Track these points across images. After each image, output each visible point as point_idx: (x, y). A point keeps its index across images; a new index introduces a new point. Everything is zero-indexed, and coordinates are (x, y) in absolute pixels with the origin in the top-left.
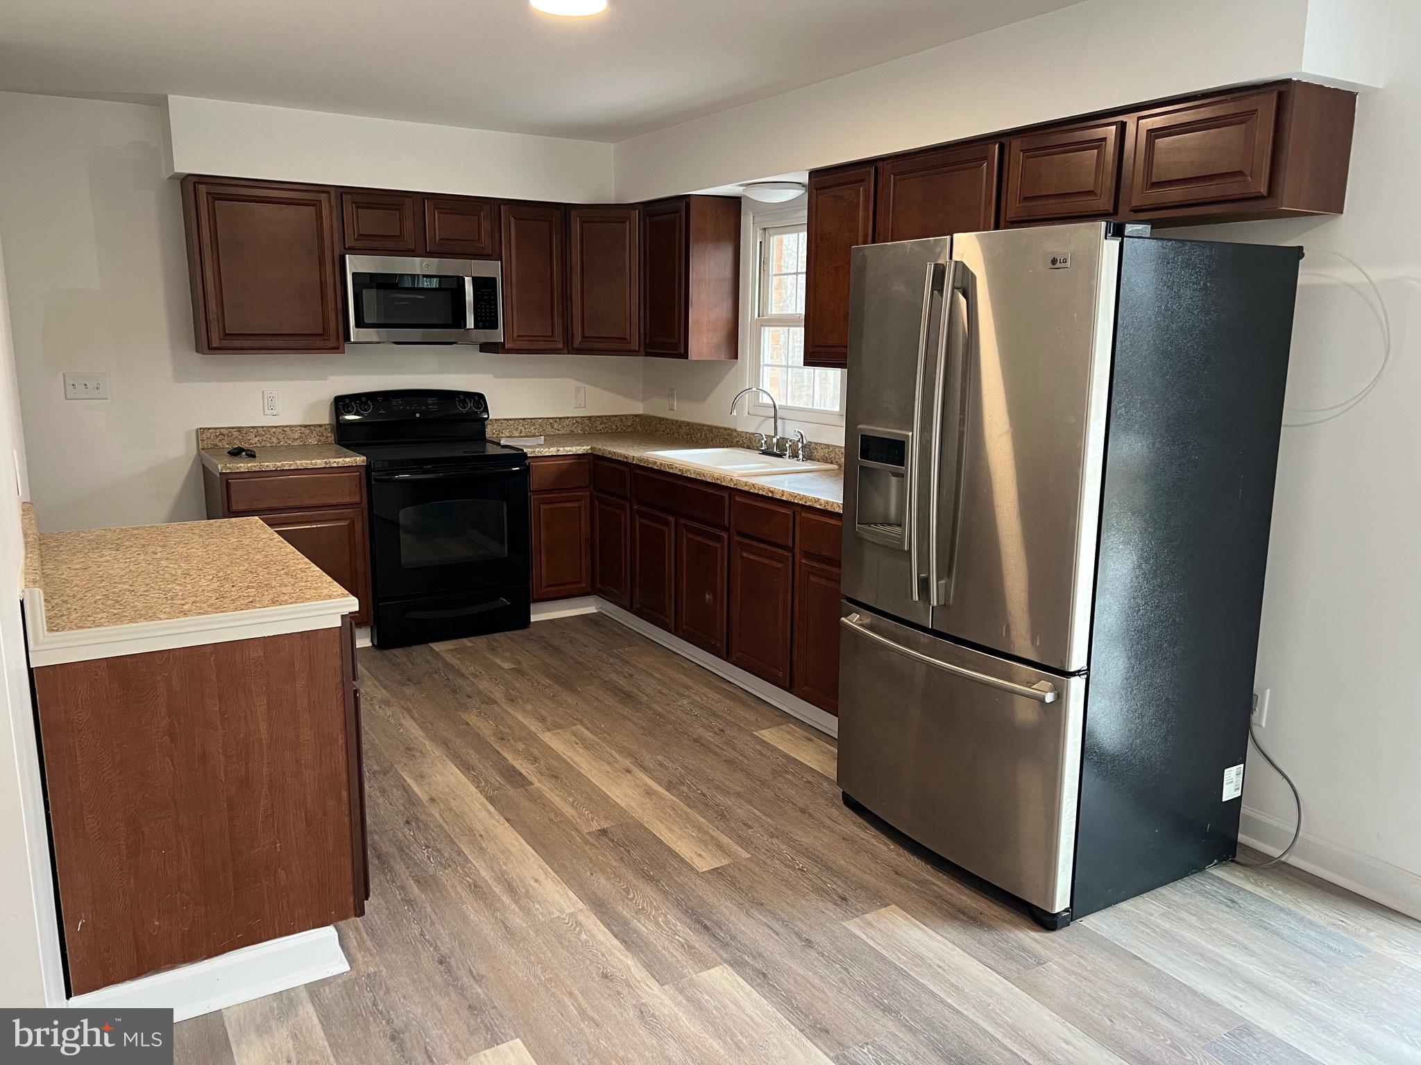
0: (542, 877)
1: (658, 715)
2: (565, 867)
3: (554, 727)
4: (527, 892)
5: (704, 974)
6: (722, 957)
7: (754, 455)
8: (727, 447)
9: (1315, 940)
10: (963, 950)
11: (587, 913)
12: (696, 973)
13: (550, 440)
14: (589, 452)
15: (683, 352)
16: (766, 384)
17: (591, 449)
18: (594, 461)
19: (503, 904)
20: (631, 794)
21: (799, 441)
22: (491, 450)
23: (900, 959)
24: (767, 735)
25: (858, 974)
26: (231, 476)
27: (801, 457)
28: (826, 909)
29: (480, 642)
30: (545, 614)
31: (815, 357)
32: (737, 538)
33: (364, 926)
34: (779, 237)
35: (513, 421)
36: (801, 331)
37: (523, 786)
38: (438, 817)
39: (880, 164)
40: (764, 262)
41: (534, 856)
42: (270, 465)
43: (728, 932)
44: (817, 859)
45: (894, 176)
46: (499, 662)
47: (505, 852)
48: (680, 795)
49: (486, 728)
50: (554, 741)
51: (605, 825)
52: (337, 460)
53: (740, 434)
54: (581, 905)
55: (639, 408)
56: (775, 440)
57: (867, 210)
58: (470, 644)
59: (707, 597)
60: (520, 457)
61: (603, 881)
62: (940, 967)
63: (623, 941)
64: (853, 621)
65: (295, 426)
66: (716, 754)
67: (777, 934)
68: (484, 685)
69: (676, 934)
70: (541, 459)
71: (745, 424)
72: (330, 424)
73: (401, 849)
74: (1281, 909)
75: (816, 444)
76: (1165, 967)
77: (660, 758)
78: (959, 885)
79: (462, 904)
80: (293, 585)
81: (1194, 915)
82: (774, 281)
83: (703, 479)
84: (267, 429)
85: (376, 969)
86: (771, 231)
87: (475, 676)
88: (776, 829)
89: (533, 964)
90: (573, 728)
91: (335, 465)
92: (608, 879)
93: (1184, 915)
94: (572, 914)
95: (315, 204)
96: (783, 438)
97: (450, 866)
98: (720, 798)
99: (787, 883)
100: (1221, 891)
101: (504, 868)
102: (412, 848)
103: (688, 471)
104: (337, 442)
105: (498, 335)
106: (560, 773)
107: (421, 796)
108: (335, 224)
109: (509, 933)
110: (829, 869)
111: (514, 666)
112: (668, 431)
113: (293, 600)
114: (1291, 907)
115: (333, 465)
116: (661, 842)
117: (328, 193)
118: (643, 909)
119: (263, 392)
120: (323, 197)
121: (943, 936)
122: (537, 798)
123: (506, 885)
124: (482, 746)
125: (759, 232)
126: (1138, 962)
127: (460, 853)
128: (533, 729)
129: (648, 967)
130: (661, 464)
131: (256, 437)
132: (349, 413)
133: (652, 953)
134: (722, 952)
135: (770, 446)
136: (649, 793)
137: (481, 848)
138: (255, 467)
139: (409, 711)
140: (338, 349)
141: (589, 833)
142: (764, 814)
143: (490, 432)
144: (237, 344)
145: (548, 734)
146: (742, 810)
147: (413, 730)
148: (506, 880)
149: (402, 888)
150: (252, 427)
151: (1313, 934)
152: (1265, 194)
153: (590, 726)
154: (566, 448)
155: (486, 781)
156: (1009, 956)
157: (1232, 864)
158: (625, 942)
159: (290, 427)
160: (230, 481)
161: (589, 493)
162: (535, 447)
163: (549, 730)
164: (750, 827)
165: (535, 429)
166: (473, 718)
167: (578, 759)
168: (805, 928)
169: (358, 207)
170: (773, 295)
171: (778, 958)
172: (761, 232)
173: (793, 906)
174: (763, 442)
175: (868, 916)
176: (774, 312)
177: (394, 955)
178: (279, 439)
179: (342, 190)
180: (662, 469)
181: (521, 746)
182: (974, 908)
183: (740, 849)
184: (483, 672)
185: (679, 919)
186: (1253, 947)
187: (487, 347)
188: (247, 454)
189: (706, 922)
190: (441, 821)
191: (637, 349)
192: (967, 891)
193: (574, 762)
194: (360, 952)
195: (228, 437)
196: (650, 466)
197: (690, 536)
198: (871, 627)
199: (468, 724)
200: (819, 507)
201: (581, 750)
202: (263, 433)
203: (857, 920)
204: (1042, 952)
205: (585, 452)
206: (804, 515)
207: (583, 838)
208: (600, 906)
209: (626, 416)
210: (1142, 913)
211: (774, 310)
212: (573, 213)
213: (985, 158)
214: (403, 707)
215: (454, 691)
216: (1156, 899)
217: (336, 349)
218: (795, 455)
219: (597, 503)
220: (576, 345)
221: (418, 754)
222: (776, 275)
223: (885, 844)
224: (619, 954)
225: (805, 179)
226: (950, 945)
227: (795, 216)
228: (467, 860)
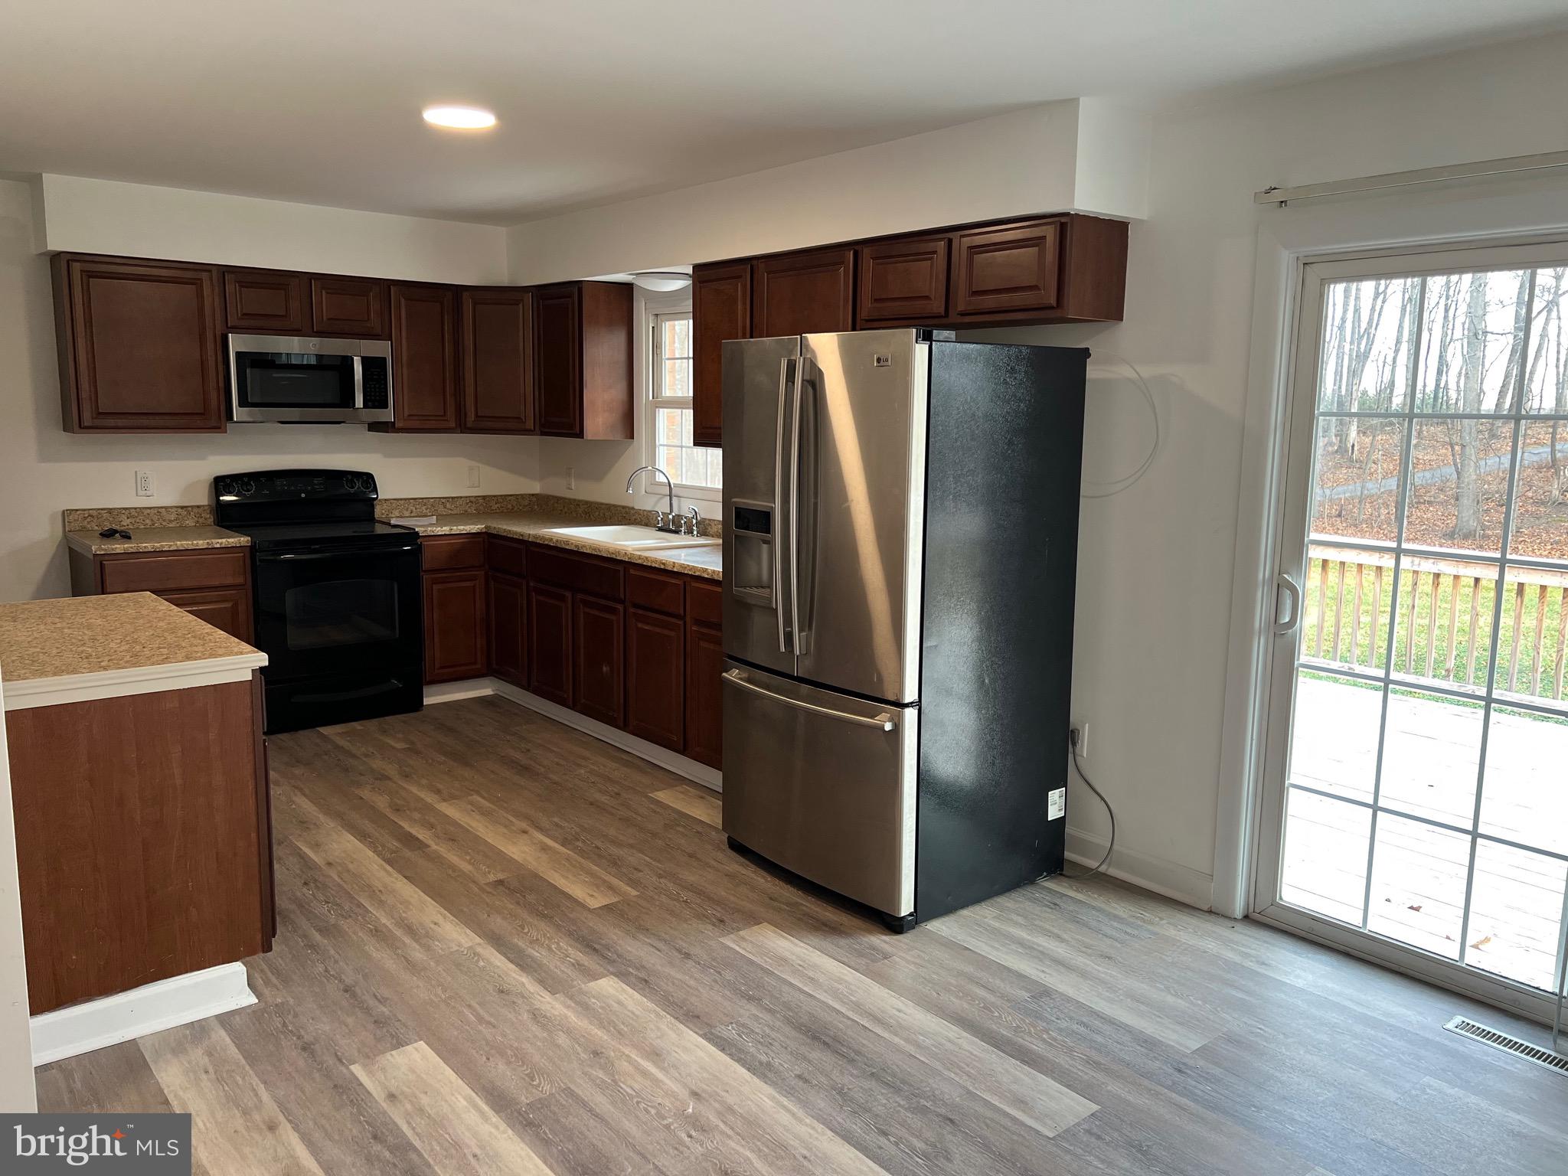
0: (440, 920)
1: (555, 783)
2: (462, 911)
3: (450, 798)
4: (427, 932)
5: (592, 984)
6: (608, 971)
7: (651, 532)
8: (625, 525)
9: (1116, 928)
10: (822, 952)
11: (485, 946)
12: (585, 983)
13: (442, 519)
14: (484, 530)
15: (578, 432)
16: (662, 463)
17: (485, 527)
18: (489, 541)
19: (404, 943)
20: (527, 850)
21: (693, 518)
22: (380, 529)
23: (766, 962)
24: (662, 796)
25: (728, 975)
26: (106, 558)
27: (695, 533)
28: (705, 929)
29: (372, 725)
30: (439, 697)
31: (703, 437)
32: (632, 610)
33: (269, 968)
34: (671, 323)
35: (403, 502)
36: (689, 413)
37: (419, 848)
38: (336, 878)
39: (755, 262)
40: (657, 347)
41: (432, 904)
42: (148, 546)
43: (616, 952)
44: (700, 892)
45: (768, 274)
46: (392, 742)
47: (406, 903)
48: (575, 849)
49: (381, 802)
50: (450, 810)
51: (501, 876)
52: (220, 541)
53: (638, 512)
54: (478, 940)
55: (535, 487)
56: (671, 517)
57: (744, 303)
58: (359, 728)
59: (605, 669)
60: (412, 536)
61: (499, 920)
62: (800, 966)
63: (518, 965)
64: (733, 675)
65: (171, 507)
66: (612, 814)
67: (659, 951)
68: (377, 764)
69: (568, 956)
70: (432, 538)
71: (645, 503)
72: (208, 505)
73: (301, 906)
74: (1094, 908)
75: (710, 520)
76: (989, 954)
77: (556, 820)
78: (825, 905)
79: (365, 945)
80: (204, 645)
81: (1021, 916)
82: (667, 365)
83: (599, 554)
84: (140, 510)
85: (284, 1000)
86: (663, 317)
87: (366, 756)
88: (665, 872)
89: (434, 987)
90: (470, 798)
91: (218, 546)
92: (504, 918)
93: (1015, 917)
94: (471, 948)
95: (196, 283)
96: (679, 516)
97: (350, 916)
98: (615, 850)
99: (672, 913)
100: (1047, 898)
101: (404, 915)
102: (312, 904)
103: (584, 546)
104: (218, 522)
105: (388, 415)
106: (455, 836)
107: (318, 862)
108: (216, 303)
109: (411, 966)
110: (710, 899)
111: (408, 746)
112: (566, 509)
113: (205, 656)
114: (1103, 906)
115: (215, 546)
116: (555, 887)
117: (210, 271)
118: (537, 940)
119: (136, 472)
120: (204, 275)
121: (805, 943)
122: (436, 859)
123: (407, 928)
124: (377, 817)
125: (651, 318)
126: (967, 952)
127: (360, 905)
128: (429, 800)
129: (541, 982)
130: (557, 541)
131: (128, 518)
132: (230, 493)
133: (545, 972)
134: (609, 967)
135: (666, 523)
136: (545, 848)
137: (381, 901)
138: (132, 548)
139: (301, 790)
140: (220, 428)
141: (486, 884)
142: (655, 860)
143: (379, 512)
144: (111, 422)
145: (444, 804)
146: (633, 858)
147: (305, 805)
148: (406, 925)
149: (305, 936)
150: (124, 509)
151: (1115, 924)
152: (1055, 305)
153: (486, 795)
154: (459, 527)
155: (383, 846)
156: (860, 954)
157: (1062, 878)
158: (520, 965)
159: (166, 508)
160: (104, 562)
161: (483, 572)
162: (427, 526)
163: (444, 800)
164: (640, 871)
165: (426, 509)
166: (366, 793)
167: (474, 824)
168: (684, 945)
169: (241, 286)
170: (667, 379)
171: (660, 968)
172: (653, 318)
173: (675, 929)
174: (659, 519)
175: (741, 933)
176: (668, 395)
177: (300, 989)
178: (154, 519)
179: (225, 269)
180: (559, 546)
181: (417, 816)
182: (836, 921)
183: (629, 889)
184: (375, 752)
185: (571, 946)
186: (1065, 936)
187: (375, 427)
188: (122, 536)
189: (596, 946)
190: (339, 881)
191: (532, 428)
192: (830, 908)
193: (471, 827)
194: (267, 988)
195: (98, 519)
196: (546, 543)
197: (587, 610)
198: (749, 681)
199: (361, 798)
200: (706, 576)
201: (478, 817)
202: (136, 515)
203: (732, 936)
204: (887, 948)
205: (479, 531)
206: (694, 584)
207: (481, 889)
208: (497, 941)
209: (522, 496)
210: (978, 917)
211: (667, 392)
212: (465, 294)
213: (843, 263)
214: (294, 786)
215: (347, 770)
216: (992, 906)
217: (218, 427)
218: (690, 532)
219: (493, 583)
220: (469, 425)
221: (312, 827)
222: (669, 359)
223: (763, 877)
224: (514, 975)
225: (690, 271)
226: (811, 949)
227: (683, 304)
228: (367, 911)
